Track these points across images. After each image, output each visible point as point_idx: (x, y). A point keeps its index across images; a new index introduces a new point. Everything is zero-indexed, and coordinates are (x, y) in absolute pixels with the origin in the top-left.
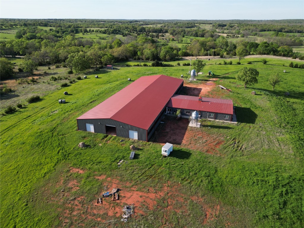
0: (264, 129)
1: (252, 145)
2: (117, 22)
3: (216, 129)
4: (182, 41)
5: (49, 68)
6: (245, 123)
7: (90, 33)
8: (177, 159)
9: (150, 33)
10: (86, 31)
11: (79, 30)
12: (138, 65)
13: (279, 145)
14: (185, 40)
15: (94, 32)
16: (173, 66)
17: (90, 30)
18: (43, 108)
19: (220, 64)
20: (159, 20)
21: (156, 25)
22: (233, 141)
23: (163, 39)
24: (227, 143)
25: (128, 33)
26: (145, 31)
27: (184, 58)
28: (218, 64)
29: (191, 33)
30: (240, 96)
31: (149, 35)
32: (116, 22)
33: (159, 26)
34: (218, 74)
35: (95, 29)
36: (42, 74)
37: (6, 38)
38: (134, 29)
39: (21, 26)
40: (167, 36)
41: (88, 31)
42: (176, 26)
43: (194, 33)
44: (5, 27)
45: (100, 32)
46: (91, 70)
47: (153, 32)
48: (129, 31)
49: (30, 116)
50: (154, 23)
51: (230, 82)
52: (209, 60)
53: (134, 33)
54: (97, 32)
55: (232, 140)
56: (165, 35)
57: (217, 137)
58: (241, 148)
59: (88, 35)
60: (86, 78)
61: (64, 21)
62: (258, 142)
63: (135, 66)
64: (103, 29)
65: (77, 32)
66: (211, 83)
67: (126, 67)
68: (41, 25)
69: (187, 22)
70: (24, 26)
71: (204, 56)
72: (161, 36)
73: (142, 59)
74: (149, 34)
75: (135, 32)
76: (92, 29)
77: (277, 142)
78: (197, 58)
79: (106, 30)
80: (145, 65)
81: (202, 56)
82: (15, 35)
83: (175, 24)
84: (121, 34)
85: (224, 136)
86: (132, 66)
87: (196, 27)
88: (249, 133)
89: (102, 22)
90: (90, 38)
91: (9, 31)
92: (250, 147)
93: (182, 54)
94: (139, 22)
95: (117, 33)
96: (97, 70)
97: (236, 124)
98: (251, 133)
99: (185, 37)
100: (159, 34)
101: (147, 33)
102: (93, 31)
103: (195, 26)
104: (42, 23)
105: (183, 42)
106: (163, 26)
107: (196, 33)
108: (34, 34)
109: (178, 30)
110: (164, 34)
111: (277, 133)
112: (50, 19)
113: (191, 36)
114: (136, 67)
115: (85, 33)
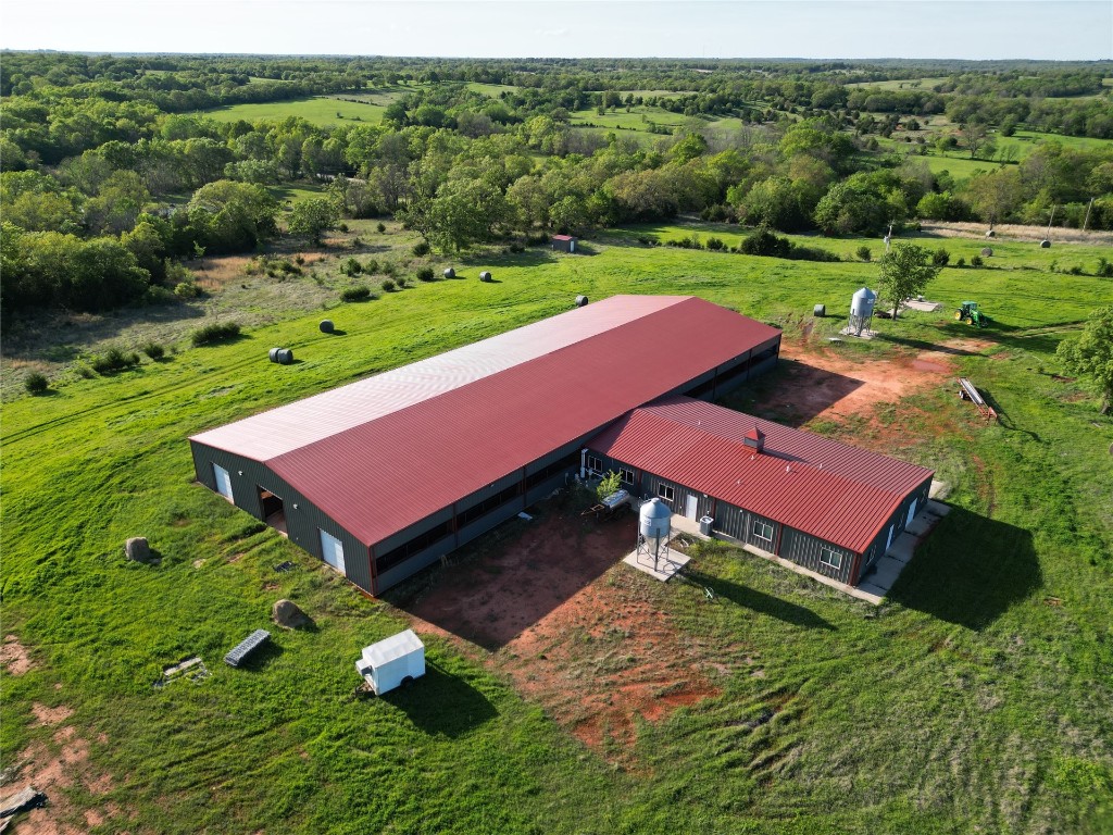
0: (1010, 678)
1: (852, 762)
2: (760, 68)
3: (738, 611)
4: (991, 151)
5: (382, 229)
6: (926, 611)
7: (624, 110)
8: (409, 722)
9: (863, 115)
10: (616, 103)
11: (592, 99)
12: (686, 244)
13: (1027, 807)
14: (1004, 149)
15: (643, 107)
16: (837, 260)
17: (629, 100)
18: (212, 370)
19: (1076, 272)
20: (946, 61)
21: (915, 81)
22: (760, 705)
23: (909, 140)
24: (721, 706)
25: (769, 111)
26: (844, 106)
27: (931, 228)
28: (1065, 272)
29: (1050, 119)
30: (1033, 452)
31: (856, 121)
32: (755, 68)
33: (928, 85)
34: (1014, 322)
35: (646, 95)
36: (346, 245)
37: (359, 119)
38: (802, 96)
39: (422, 80)
40: (931, 128)
41: (624, 102)
42: (1004, 86)
43: (1069, 117)
44: (375, 84)
45: (664, 105)
46: (496, 249)
47: (878, 110)
48: (775, 106)
49: (146, 393)
50: (910, 75)
51: (1041, 371)
52: (1047, 245)
53: (794, 111)
54: (654, 105)
55: (765, 693)
56: (927, 123)
57: (705, 656)
58: (770, 761)
59: (616, 114)
60: (452, 276)
61: (575, 65)
62: (902, 752)
63: (673, 244)
64: (676, 97)
65: (584, 105)
66: (933, 362)
67: (637, 246)
68: (484, 77)
69: (1064, 70)
70: (429, 82)
71: (1037, 228)
72: (904, 125)
73: (734, 220)
74: (857, 116)
75: (801, 109)
76: (637, 94)
77: (1024, 788)
78: (992, 234)
79: (686, 100)
80: (715, 246)
81: (1029, 224)
82: (386, 110)
83: (1003, 79)
84: (741, 115)
85: (745, 657)
86: (660, 244)
87: (1103, 92)
88: (899, 679)
89: (703, 67)
90: (618, 127)
91: (381, 97)
92: (828, 768)
93: (935, 211)
94: (852, 67)
95: (725, 113)
96: (514, 250)
97: (869, 607)
98: (905, 687)
99: (1019, 133)
100: (901, 120)
101: (848, 114)
102: (640, 101)
103: (1101, 86)
104: (487, 73)
105: (997, 157)
106: (944, 84)
107: (1081, 120)
108: (440, 108)
109: (995, 104)
110: (921, 122)
111: (1074, 722)
112: (532, 60)
113: (1048, 131)
114: (675, 249)
115: (609, 110)
